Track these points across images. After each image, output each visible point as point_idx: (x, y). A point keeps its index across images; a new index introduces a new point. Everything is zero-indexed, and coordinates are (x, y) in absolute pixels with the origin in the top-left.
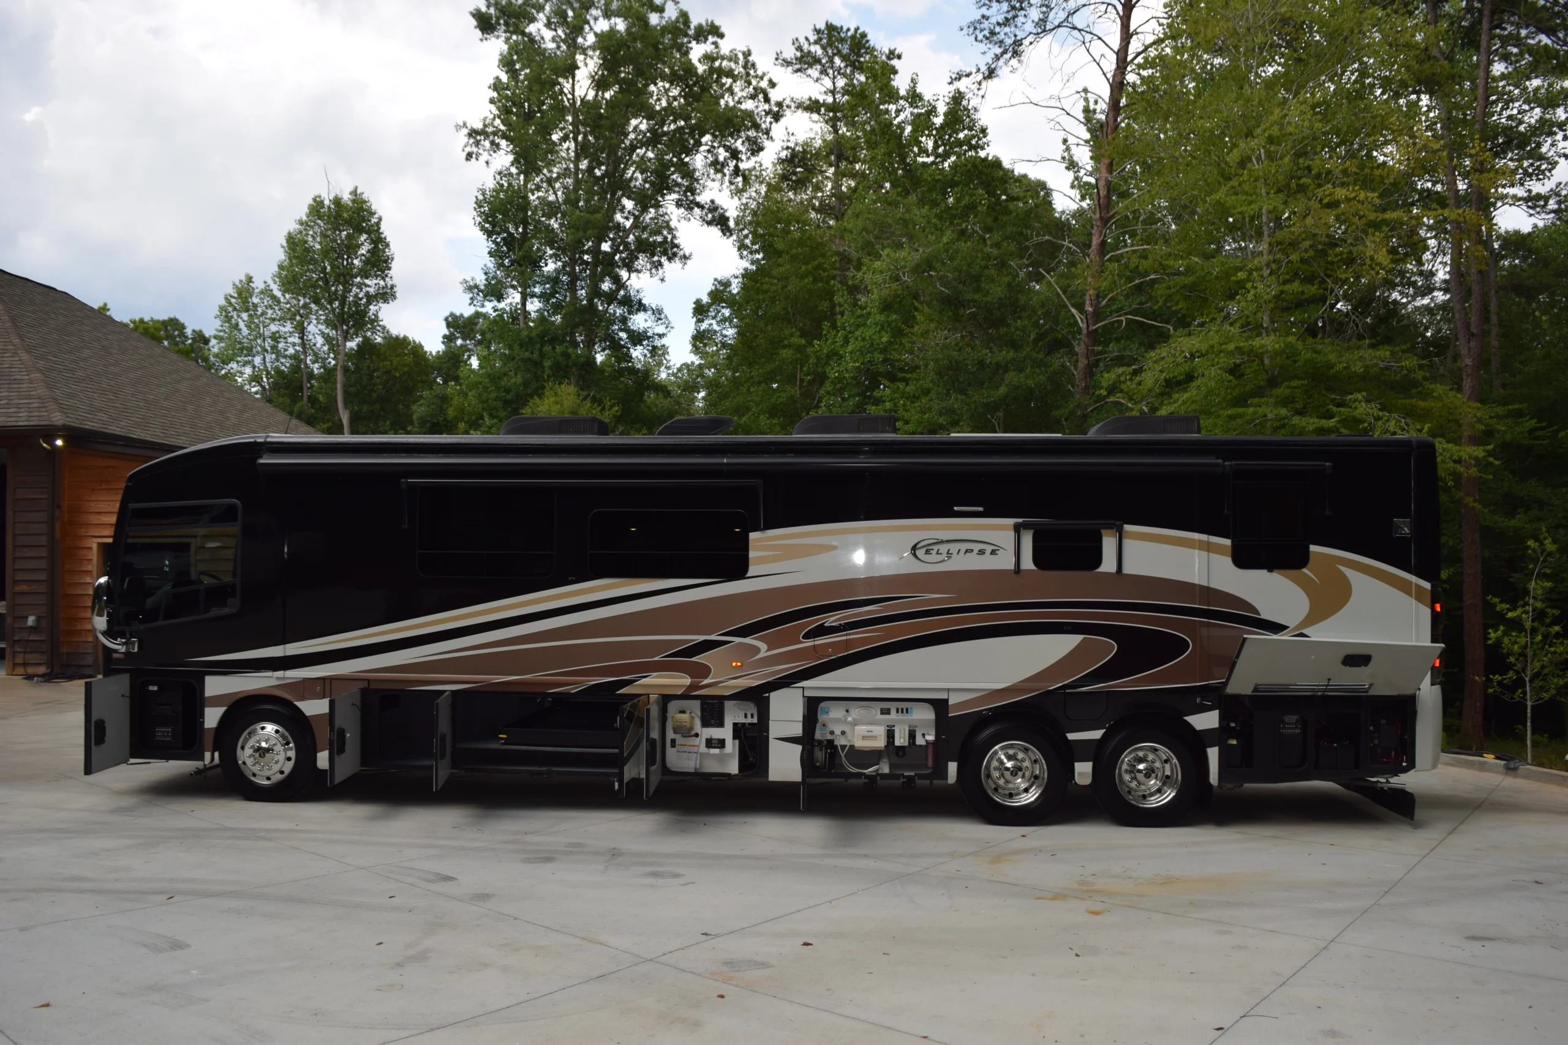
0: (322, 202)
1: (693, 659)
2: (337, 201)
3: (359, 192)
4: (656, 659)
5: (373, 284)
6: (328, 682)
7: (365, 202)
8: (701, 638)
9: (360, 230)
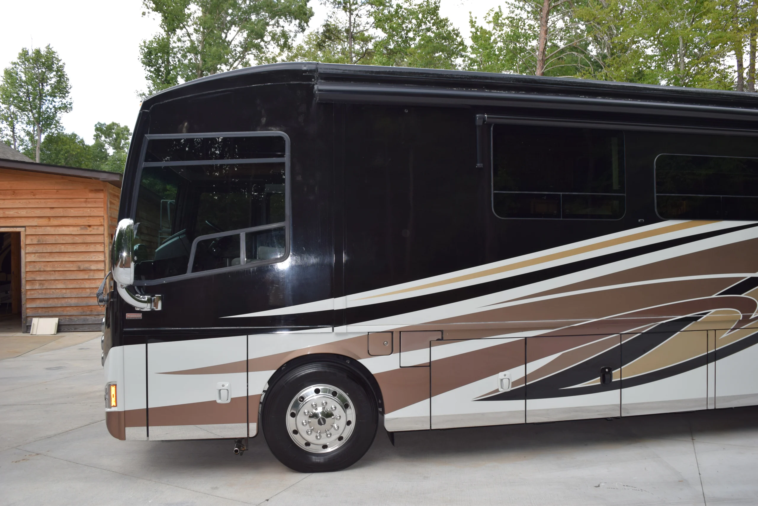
0: (28, 52)
1: (743, 295)
2: (38, 52)
3: (50, 47)
4: (714, 296)
5: (58, 102)
6: (396, 336)
7: (54, 53)
8: (749, 275)
9: (50, 69)
